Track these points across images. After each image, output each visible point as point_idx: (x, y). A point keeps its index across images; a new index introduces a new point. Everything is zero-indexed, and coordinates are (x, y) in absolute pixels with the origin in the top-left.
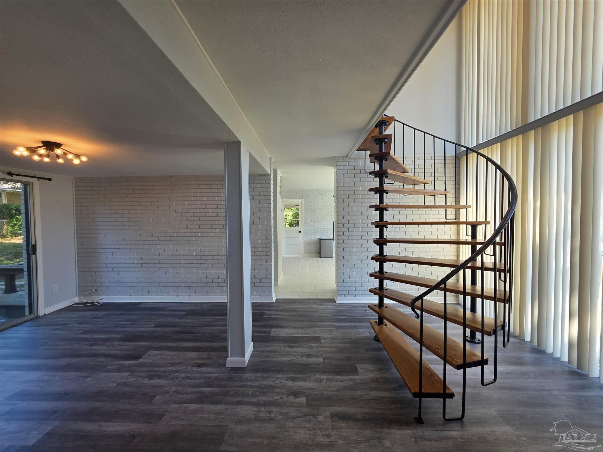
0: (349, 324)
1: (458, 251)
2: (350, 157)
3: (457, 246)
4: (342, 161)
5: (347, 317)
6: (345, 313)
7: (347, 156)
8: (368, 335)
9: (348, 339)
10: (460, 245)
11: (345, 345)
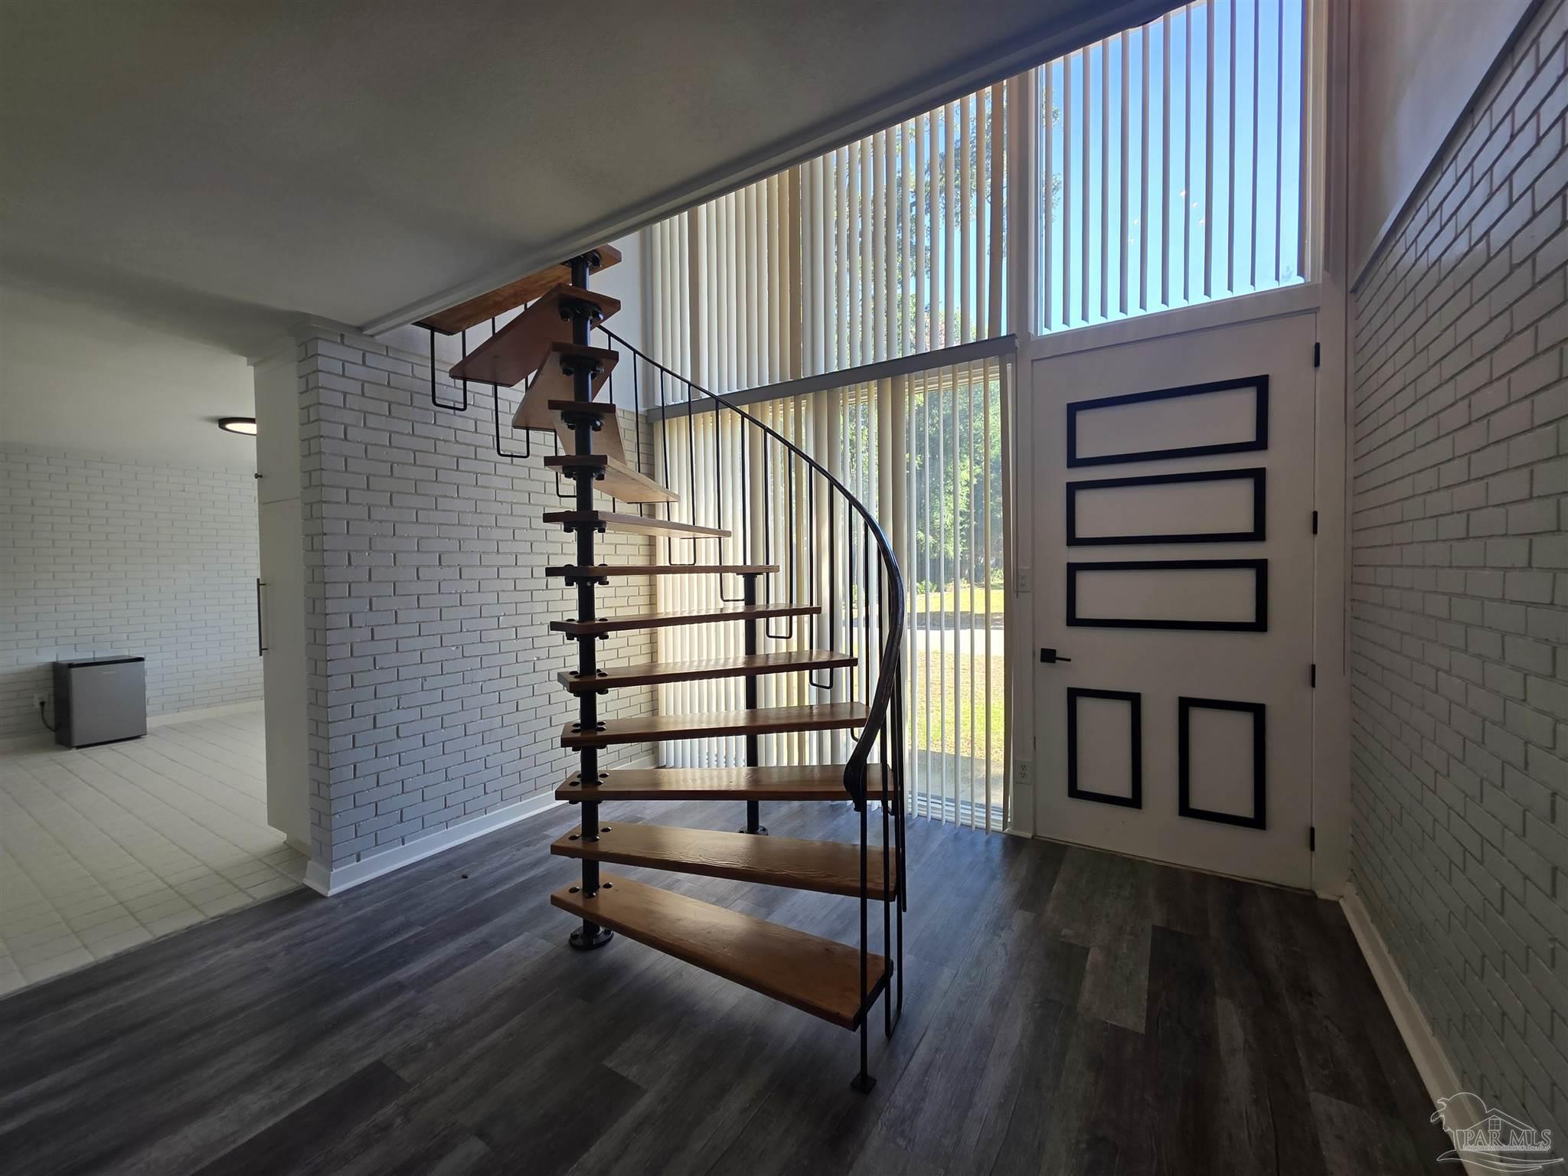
0: (450, 948)
1: (653, 642)
2: (372, 336)
3: (651, 630)
4: (335, 342)
5: (421, 928)
6: (401, 919)
7: (360, 329)
8: (544, 947)
9: (498, 997)
10: (659, 628)
11: (506, 1027)
